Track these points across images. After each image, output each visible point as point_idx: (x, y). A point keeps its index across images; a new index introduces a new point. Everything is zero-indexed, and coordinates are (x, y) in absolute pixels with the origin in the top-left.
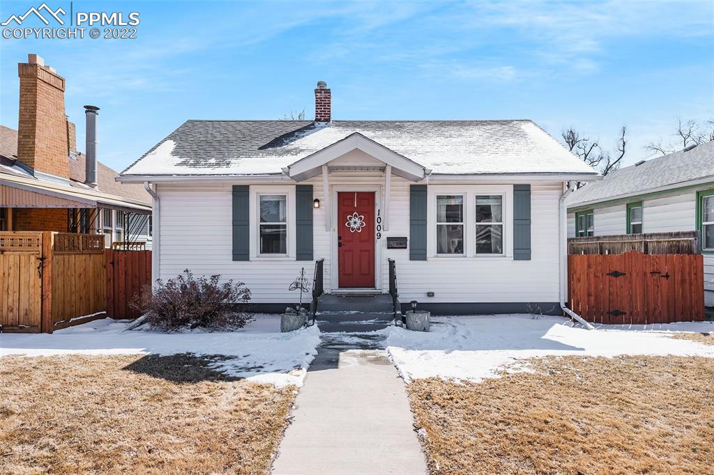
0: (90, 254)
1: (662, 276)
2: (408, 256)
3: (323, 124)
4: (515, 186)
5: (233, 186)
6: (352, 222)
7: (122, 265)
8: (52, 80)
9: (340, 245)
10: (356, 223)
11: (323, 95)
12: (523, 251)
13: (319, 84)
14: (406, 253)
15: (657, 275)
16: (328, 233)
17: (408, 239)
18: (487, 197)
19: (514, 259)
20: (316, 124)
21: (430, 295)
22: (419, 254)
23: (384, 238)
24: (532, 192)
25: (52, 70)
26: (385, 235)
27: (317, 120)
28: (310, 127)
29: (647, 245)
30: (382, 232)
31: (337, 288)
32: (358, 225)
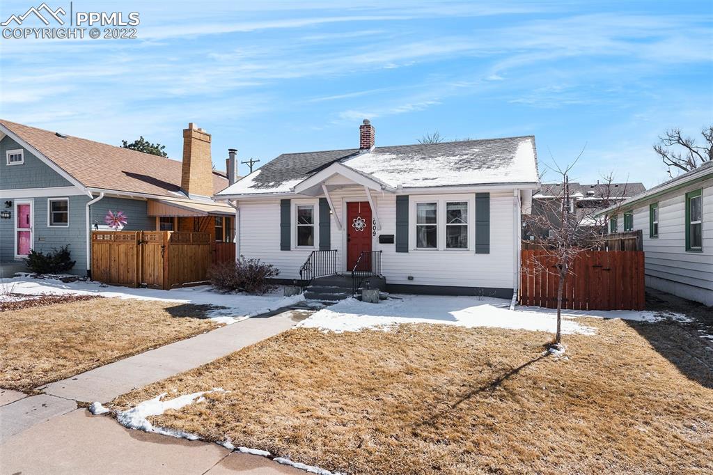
0: (199, 245)
1: (604, 270)
2: (395, 250)
3: (365, 150)
4: (477, 194)
5: (282, 200)
6: (356, 224)
7: (220, 251)
8: (202, 137)
9: (349, 240)
10: (359, 224)
11: (366, 129)
12: (483, 247)
13: (364, 122)
14: (393, 247)
15: (599, 268)
16: (341, 232)
17: (395, 236)
18: (458, 204)
19: (476, 253)
20: (361, 151)
21: (410, 278)
22: (403, 248)
23: (377, 235)
24: (491, 198)
25: (203, 131)
26: (379, 233)
27: (361, 148)
28: (355, 154)
29: (624, 243)
30: (376, 231)
31: (346, 270)
32: (361, 226)
